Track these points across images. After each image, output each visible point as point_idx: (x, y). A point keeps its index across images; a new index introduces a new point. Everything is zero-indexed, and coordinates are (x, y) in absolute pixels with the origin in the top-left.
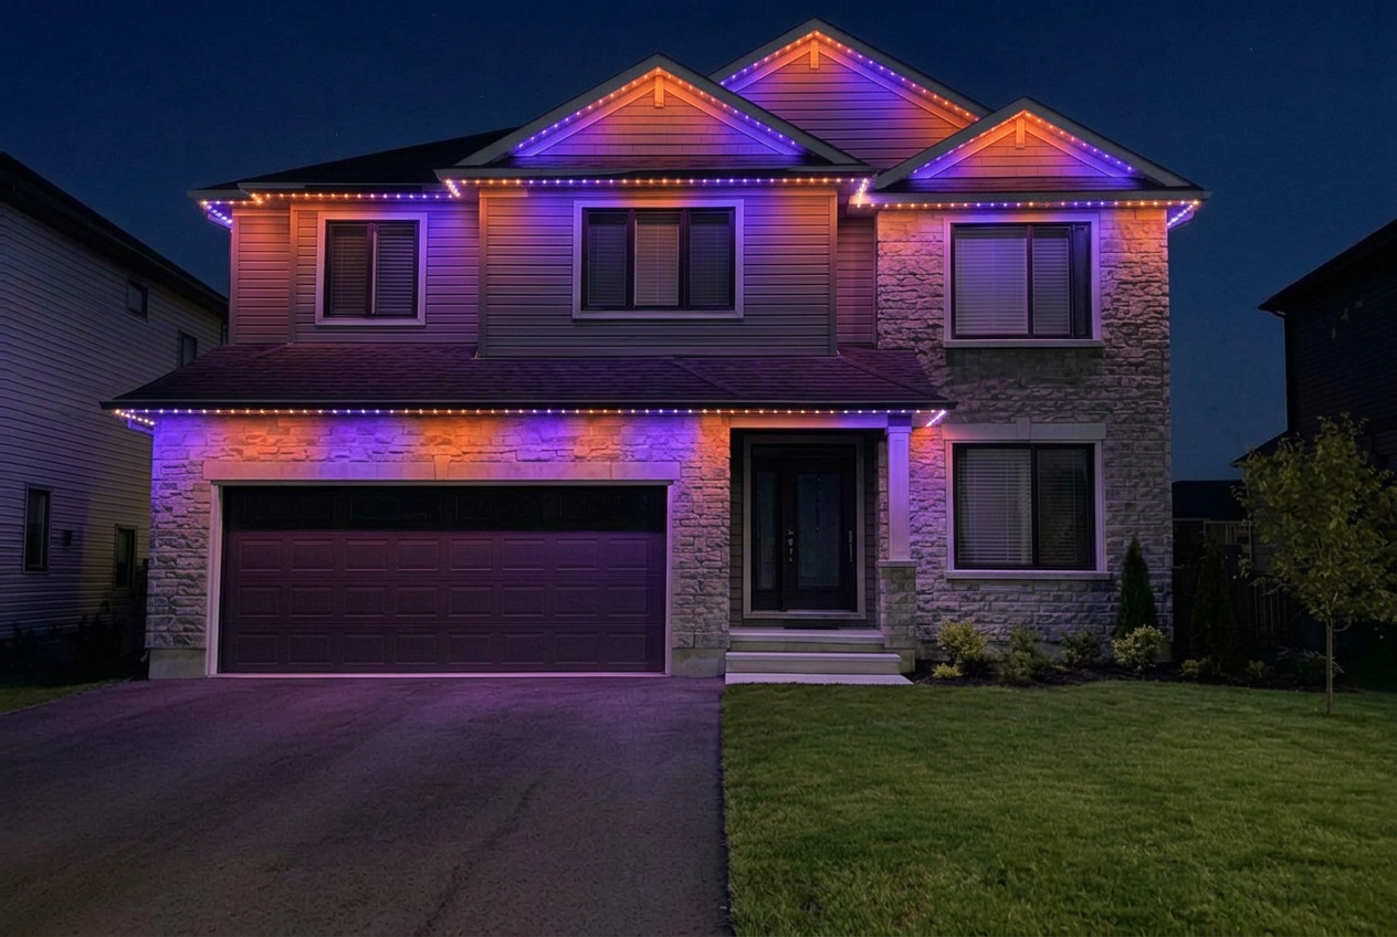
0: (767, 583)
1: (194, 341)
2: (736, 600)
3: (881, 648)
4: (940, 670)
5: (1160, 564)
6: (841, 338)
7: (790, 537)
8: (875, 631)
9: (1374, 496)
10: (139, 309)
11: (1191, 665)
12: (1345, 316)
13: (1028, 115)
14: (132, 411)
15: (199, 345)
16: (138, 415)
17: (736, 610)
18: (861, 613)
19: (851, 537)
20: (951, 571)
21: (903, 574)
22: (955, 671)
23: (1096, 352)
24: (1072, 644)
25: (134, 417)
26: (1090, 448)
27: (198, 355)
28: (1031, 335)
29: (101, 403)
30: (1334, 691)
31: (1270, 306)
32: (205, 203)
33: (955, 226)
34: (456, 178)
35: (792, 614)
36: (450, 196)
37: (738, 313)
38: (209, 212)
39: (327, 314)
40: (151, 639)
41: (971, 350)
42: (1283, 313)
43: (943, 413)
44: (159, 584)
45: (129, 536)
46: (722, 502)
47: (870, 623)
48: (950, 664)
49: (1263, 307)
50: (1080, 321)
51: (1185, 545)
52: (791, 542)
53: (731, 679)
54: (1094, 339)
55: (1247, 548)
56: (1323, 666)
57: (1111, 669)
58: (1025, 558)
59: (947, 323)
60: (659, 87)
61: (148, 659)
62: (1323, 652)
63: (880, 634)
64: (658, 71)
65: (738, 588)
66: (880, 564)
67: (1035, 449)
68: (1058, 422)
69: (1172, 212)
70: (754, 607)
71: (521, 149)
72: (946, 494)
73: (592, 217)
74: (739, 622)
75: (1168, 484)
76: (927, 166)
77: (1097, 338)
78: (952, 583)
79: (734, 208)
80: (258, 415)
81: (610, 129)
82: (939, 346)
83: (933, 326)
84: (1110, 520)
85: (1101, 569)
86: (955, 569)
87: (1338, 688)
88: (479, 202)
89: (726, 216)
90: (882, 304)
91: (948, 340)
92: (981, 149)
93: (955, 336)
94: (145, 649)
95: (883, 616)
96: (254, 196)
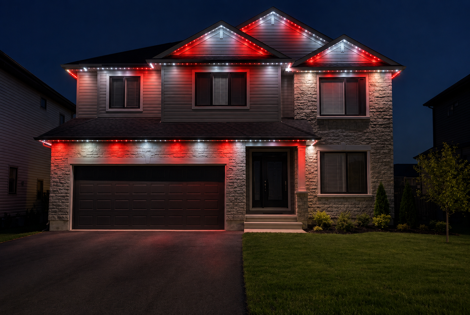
0: (257, 198)
1: (64, 117)
2: (247, 205)
3: (296, 220)
4: (316, 228)
5: (390, 192)
6: (282, 116)
7: (265, 183)
8: (294, 215)
9: (462, 170)
10: (44, 106)
11: (400, 226)
12: (452, 109)
13: (345, 41)
14: (44, 141)
16: (46, 142)
17: (248, 207)
18: (289, 209)
19: (286, 183)
20: (319, 194)
21: (303, 196)
22: (320, 228)
23: (367, 121)
24: (360, 219)
25: (45, 142)
26: (365, 153)
27: (65, 121)
28: (346, 115)
29: (34, 138)
31: (427, 104)
32: (68, 70)
33: (320, 78)
34: (153, 63)
35: (266, 209)
36: (151, 69)
37: (248, 107)
38: (70, 74)
39: (110, 107)
40: (50, 218)
41: (326, 120)
42: (432, 107)
43: (316, 141)
44: (53, 198)
45: (41, 183)
46: (243, 171)
47: (293, 212)
48: (319, 226)
49: (424, 105)
50: (362, 110)
51: (397, 186)
52: (265, 185)
53: (246, 231)
55: (419, 187)
56: (445, 226)
57: (372, 228)
58: (344, 190)
59: (318, 111)
60: (221, 31)
61: (49, 224)
62: (445, 221)
63: (296, 216)
64: (221, 26)
65: (248, 200)
66: (295, 192)
67: (347, 153)
68: (355, 144)
69: (393, 74)
70: (253, 207)
71: (175, 53)
72: (317, 168)
73: (198, 75)
74: (248, 212)
75: (392, 165)
76: (311, 58)
77: (368, 115)
78: (320, 199)
79: (246, 72)
80: (86, 142)
81: (205, 46)
82: (315, 119)
83: (313, 112)
84: (373, 177)
85: (369, 194)
86: (321, 194)
87: (450, 234)
88: (161, 70)
89: (244, 75)
90: (296, 104)
91: (319, 116)
92: (329, 52)
93: (321, 115)
94: (48, 221)
95: (297, 210)
96: (84, 68)
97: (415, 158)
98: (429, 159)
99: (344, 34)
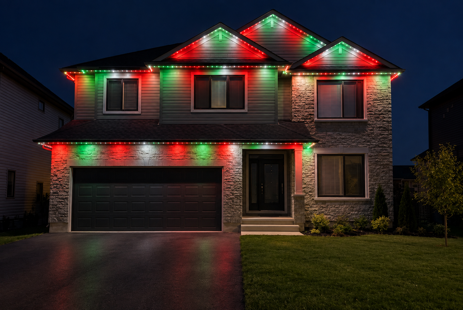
0: (254, 201)
1: (63, 121)
2: (244, 207)
3: (293, 223)
4: (313, 231)
5: (389, 195)
6: (279, 118)
7: (262, 185)
10: (42, 109)
11: (399, 229)
12: (448, 111)
13: (343, 43)
14: (44, 143)
15: (64, 122)
16: (45, 144)
17: (244, 210)
18: (286, 212)
19: (282, 186)
20: (316, 198)
21: (300, 199)
22: (318, 231)
23: (365, 123)
24: (358, 222)
26: (363, 156)
27: (64, 124)
28: (343, 118)
30: (448, 238)
31: (423, 107)
32: (66, 73)
33: (317, 81)
34: (152, 65)
35: (262, 212)
36: (149, 71)
37: (246, 110)
38: (67, 76)
39: (107, 110)
40: (50, 220)
41: (323, 122)
42: (428, 109)
43: (314, 144)
44: (53, 201)
45: (40, 185)
46: (240, 174)
47: (289, 215)
48: (316, 228)
49: (419, 107)
50: (359, 113)
51: (397, 189)
52: (262, 187)
53: (243, 233)
54: (364, 119)
55: (416, 189)
56: (444, 229)
57: (371, 230)
58: (341, 194)
59: (316, 114)
60: (220, 34)
61: (49, 227)
62: (443, 224)
63: (292, 218)
64: (220, 28)
65: (244, 203)
66: (292, 195)
67: (344, 156)
68: (352, 147)
69: (392, 76)
70: (250, 210)
71: (174, 56)
72: (315, 171)
73: (197, 78)
74: (245, 214)
75: (391, 168)
76: (309, 61)
77: (365, 118)
78: (317, 202)
79: (245, 75)
80: (85, 144)
81: (203, 49)
82: (313, 121)
83: (310, 115)
84: (370, 181)
85: (367, 197)
86: (318, 197)
87: (449, 237)
88: (159, 73)
89: (242, 78)
90: (293, 107)
91: (316, 119)
92: (326, 55)
93: (318, 118)
94: (48, 223)
95: (293, 213)
96: (83, 71)
97: (412, 160)
98: (426, 161)
99: (343, 37)
